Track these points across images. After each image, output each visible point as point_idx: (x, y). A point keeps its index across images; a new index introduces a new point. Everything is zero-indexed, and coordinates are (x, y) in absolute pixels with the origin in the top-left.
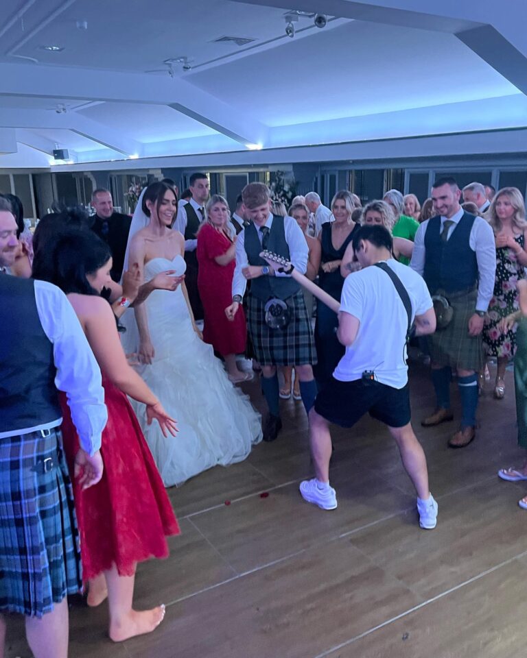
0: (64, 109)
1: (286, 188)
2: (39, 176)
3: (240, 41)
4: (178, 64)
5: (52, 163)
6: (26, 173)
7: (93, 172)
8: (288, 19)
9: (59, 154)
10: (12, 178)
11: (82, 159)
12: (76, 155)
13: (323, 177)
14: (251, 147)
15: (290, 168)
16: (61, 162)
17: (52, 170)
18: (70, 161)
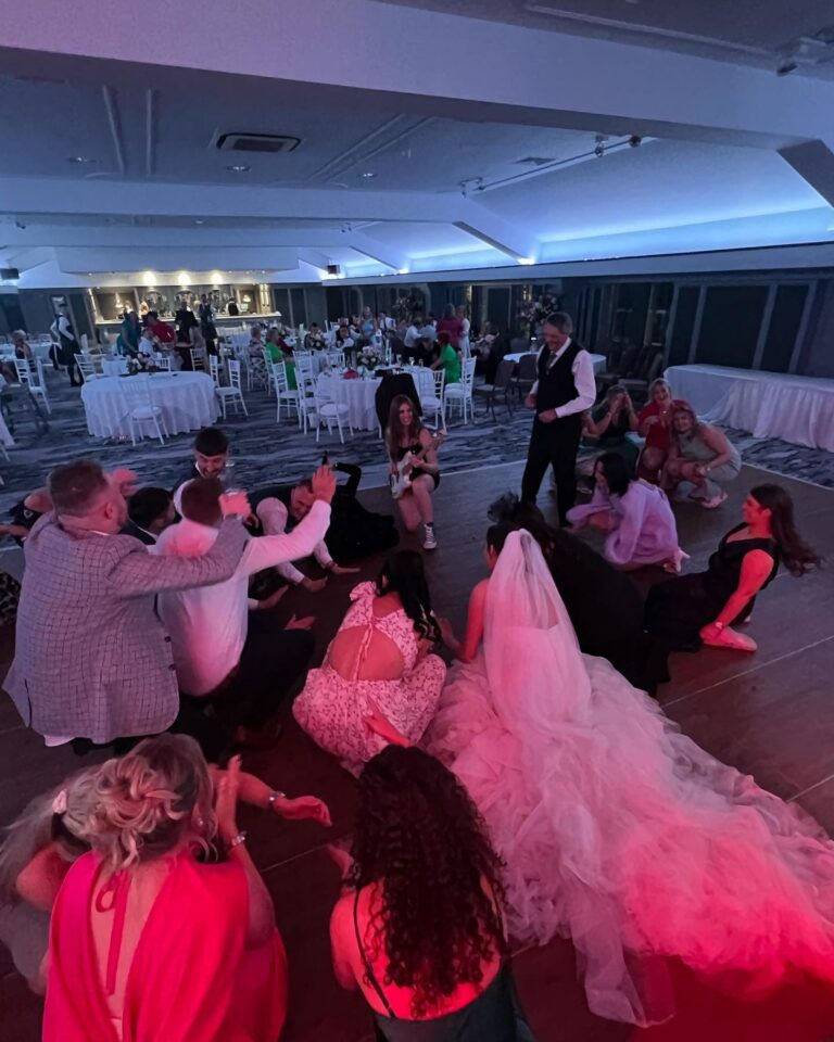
0: (350, 229)
1: (553, 300)
2: (316, 287)
3: (539, 161)
4: (473, 185)
5: (324, 276)
6: (300, 287)
7: (360, 286)
8: (599, 139)
9: (333, 269)
10: (289, 292)
11: (353, 274)
12: (347, 269)
13: (588, 290)
14: (523, 261)
15: (559, 282)
16: (333, 276)
17: (324, 284)
18: (341, 276)
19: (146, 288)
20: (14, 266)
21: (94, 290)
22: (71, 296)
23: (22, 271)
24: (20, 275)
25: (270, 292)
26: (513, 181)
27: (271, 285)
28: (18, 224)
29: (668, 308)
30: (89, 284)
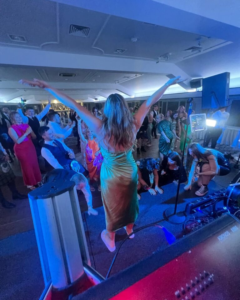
0: (97, 91)
2: (93, 103)
3: (128, 77)
4: (117, 82)
5: (94, 101)
6: (90, 103)
7: (102, 103)
9: (96, 99)
10: (87, 104)
11: (100, 100)
16: (96, 101)
17: (95, 102)
18: (98, 100)
19: (55, 104)
20: (25, 99)
21: (44, 104)
22: (38, 106)
23: (27, 100)
24: (27, 101)
25: (83, 104)
26: (124, 81)
27: (83, 103)
28: (25, 91)
29: (161, 107)
30: (43, 103)
